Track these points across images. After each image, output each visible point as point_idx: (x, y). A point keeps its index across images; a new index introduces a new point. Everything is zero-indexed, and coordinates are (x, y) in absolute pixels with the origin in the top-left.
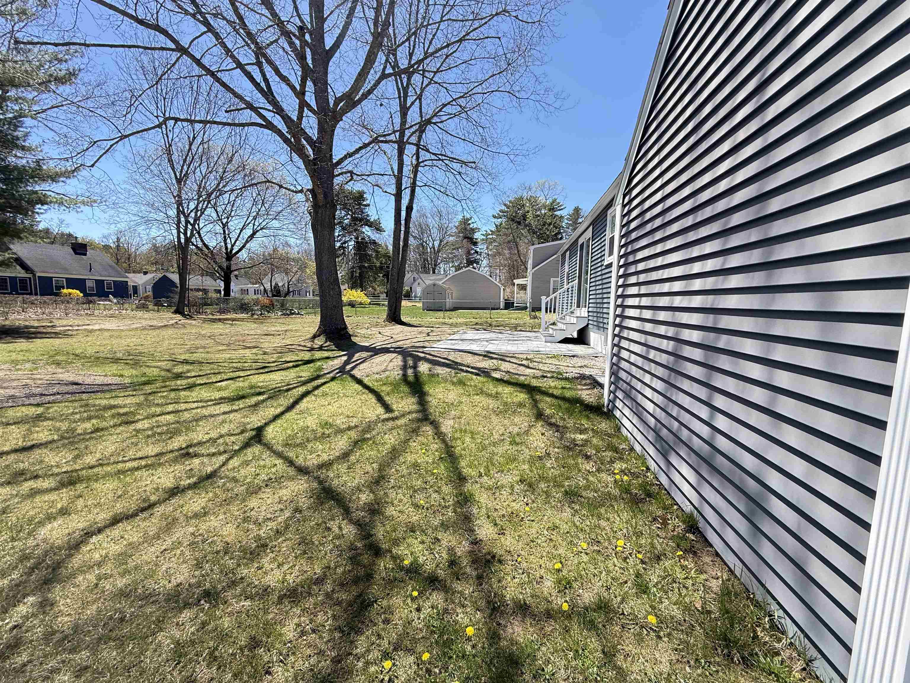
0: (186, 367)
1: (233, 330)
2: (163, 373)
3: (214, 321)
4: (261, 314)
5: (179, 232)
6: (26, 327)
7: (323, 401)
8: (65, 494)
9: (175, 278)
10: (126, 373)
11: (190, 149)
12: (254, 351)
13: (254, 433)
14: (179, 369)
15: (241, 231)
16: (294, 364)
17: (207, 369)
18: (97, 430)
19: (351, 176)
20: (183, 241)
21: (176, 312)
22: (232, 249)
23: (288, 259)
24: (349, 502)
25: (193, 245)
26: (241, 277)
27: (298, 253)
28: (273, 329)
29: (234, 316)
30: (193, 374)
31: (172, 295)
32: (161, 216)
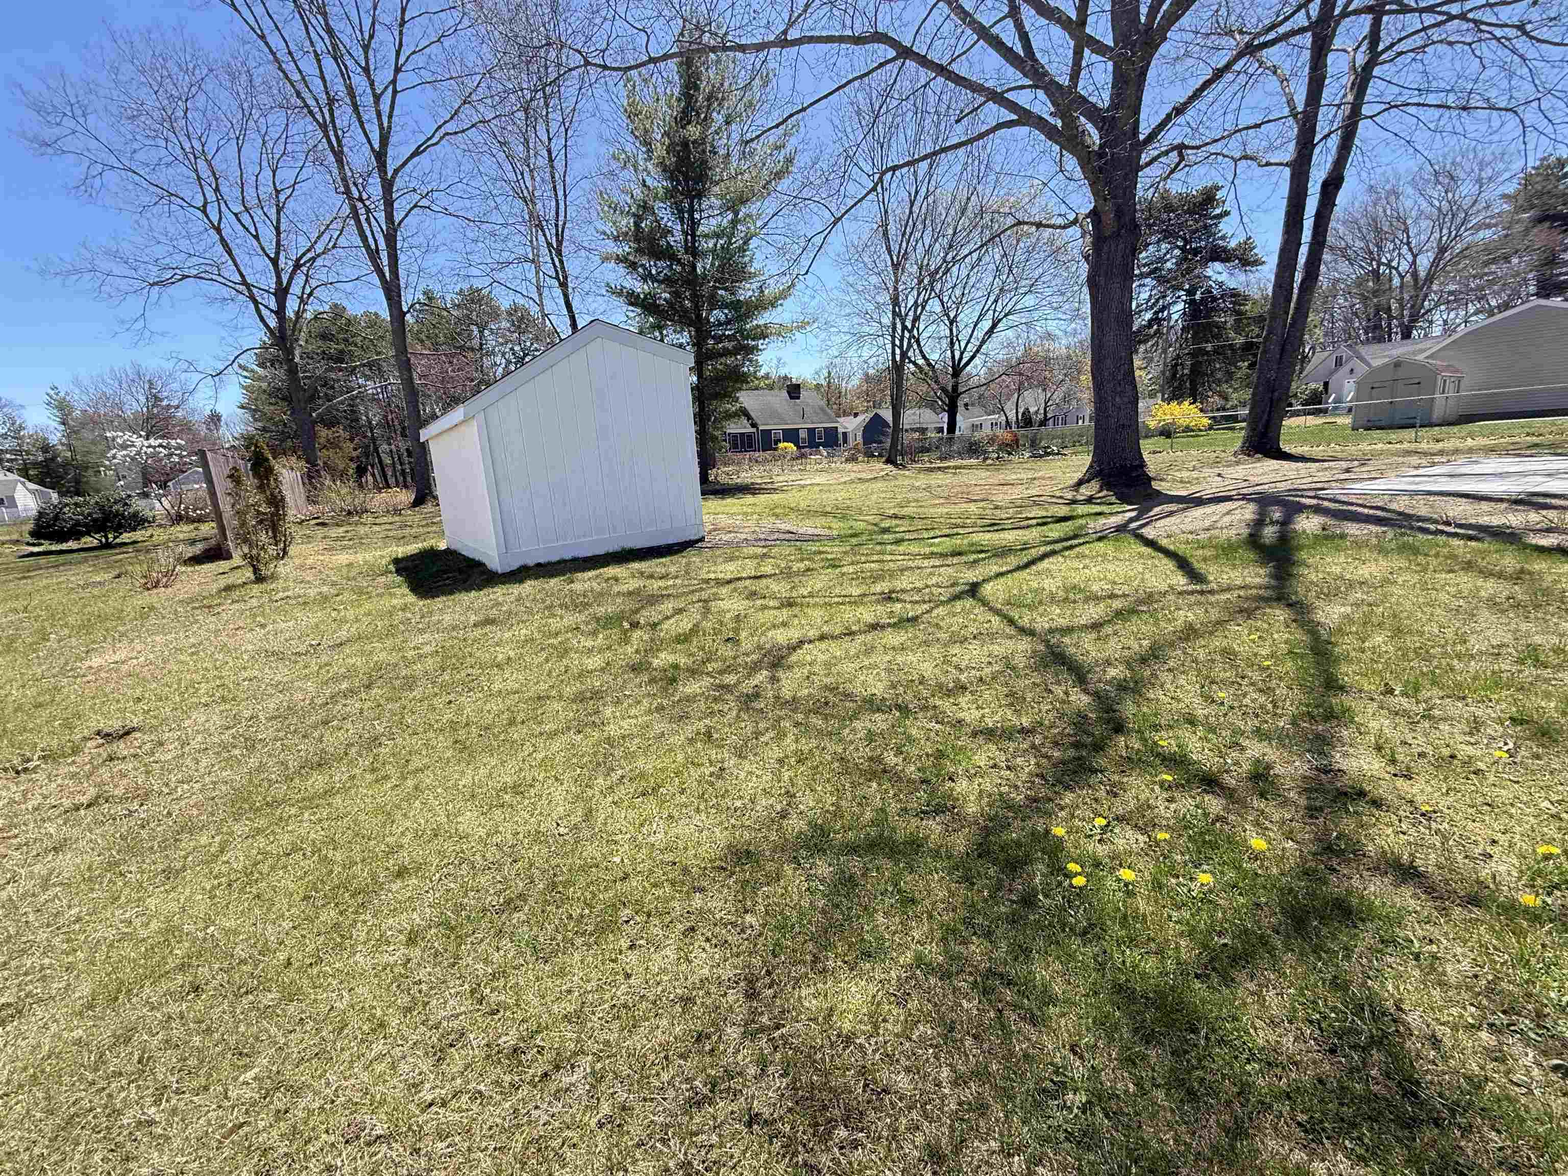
0: (895, 522)
1: (956, 480)
2: (870, 527)
3: (931, 470)
4: (998, 458)
5: (894, 345)
6: (752, 484)
7: (1076, 564)
8: (785, 613)
9: (887, 414)
10: (834, 525)
11: (911, 212)
12: (981, 504)
13: (967, 588)
14: (886, 524)
15: (975, 326)
16: (1040, 521)
17: (920, 524)
18: (808, 570)
19: (1181, 155)
20: (898, 358)
21: (888, 461)
22: (961, 359)
23: (1047, 361)
24: (1088, 672)
25: (911, 361)
26: (973, 405)
27: (1068, 348)
28: (1014, 477)
29: (959, 462)
30: (902, 529)
31: (882, 438)
32: (874, 328)
